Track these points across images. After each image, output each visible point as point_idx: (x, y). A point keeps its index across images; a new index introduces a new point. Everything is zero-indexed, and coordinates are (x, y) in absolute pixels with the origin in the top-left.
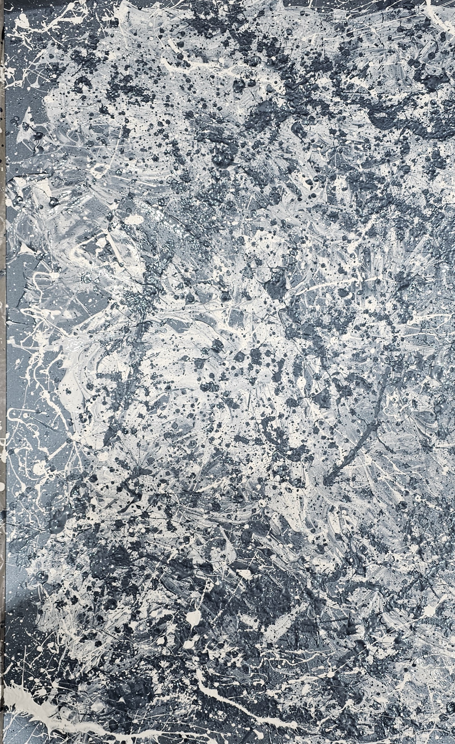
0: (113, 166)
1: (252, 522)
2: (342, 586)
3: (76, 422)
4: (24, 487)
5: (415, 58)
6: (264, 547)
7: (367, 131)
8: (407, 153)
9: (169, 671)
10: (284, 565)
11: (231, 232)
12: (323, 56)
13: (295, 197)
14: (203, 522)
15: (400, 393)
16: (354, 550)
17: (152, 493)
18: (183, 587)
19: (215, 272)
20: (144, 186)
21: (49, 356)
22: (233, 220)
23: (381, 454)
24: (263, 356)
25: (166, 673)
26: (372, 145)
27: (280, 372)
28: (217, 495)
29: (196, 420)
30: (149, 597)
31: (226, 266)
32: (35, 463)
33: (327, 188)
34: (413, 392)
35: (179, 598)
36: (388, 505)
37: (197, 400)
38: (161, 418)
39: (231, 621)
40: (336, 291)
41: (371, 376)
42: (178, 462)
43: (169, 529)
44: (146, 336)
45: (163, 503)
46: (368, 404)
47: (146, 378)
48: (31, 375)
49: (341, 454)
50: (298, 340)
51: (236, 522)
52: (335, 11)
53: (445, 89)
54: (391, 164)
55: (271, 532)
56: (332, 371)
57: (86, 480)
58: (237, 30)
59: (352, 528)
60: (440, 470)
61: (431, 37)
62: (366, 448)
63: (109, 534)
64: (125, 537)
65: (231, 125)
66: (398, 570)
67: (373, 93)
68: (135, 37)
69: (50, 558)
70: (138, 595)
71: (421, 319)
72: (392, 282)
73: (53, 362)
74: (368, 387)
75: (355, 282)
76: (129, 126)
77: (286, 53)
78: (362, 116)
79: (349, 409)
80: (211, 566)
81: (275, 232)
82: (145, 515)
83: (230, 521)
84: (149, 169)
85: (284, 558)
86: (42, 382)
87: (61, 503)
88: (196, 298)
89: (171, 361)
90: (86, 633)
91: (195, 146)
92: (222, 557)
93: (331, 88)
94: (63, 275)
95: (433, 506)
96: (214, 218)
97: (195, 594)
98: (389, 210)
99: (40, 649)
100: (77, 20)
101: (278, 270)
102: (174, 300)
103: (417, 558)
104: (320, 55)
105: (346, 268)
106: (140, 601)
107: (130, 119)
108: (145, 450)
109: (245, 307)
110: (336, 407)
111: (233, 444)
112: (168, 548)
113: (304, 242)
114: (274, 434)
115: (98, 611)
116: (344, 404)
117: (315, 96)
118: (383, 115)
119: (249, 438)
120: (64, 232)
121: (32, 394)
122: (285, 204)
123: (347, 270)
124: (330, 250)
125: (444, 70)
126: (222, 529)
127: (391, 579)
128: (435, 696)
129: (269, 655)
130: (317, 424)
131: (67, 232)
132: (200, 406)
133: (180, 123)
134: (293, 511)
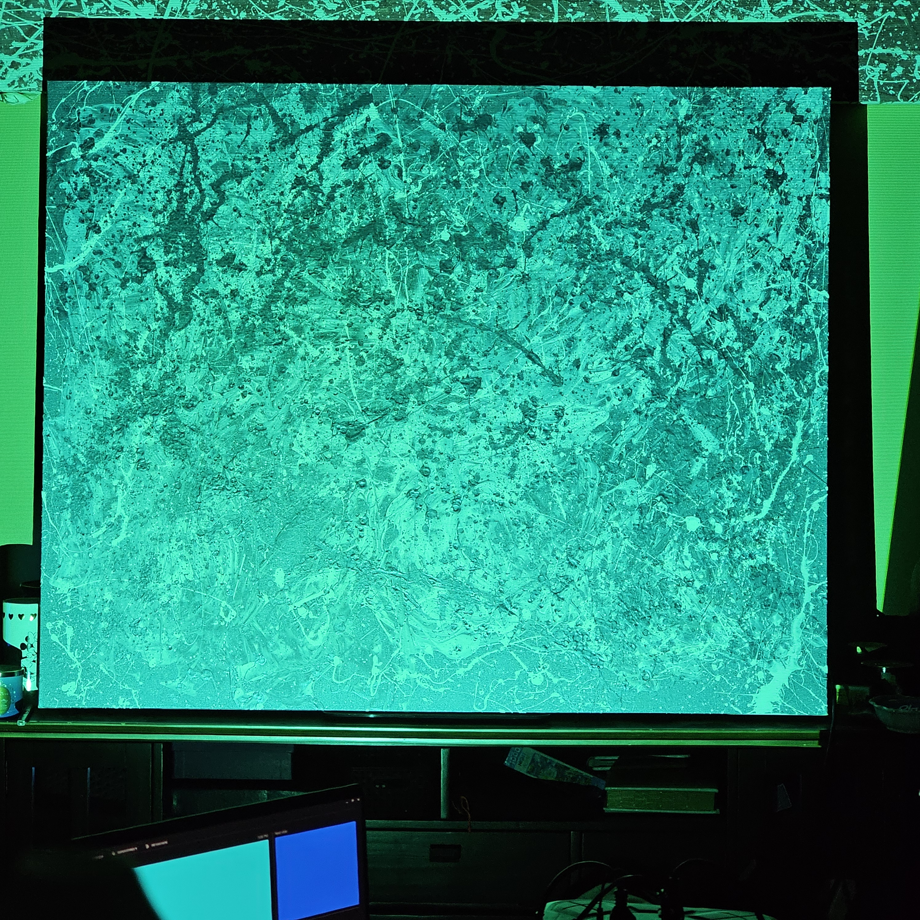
0: (223, 598)
1: (598, 462)
2: (665, 372)
3: (490, 642)
4: (555, 694)
5: (119, 282)
6: (624, 450)
8: (217, 292)
9: (744, 549)
10: (643, 430)
11: (293, 477)
12: (114, 377)
13: (259, 409)
14: (597, 513)
15: (467, 305)
16: (629, 357)
17: (566, 566)
18: (661, 534)
19: (335, 495)
20: (244, 566)
21: (419, 667)
22: (282, 474)
23: (530, 327)
24: (424, 447)
25: (746, 552)
26: (208, 328)
27: (441, 429)
28: (570, 498)
29: (491, 519)
30: (670, 569)
31: (328, 483)
32: (531, 683)
33: (251, 375)
34: (467, 292)
35: (673, 538)
36: (583, 321)
37: (469, 518)
38: (487, 555)
39: (697, 486)
40: (358, 369)
41: (448, 334)
42: (534, 539)
43: (603, 548)
44: (402, 568)
45: (576, 553)
46: (478, 338)
48: (440, 686)
49: (530, 368)
50: (409, 409)
51: (598, 478)
52: (67, 363)
53: (152, 252)
54: (228, 309)
55: (609, 443)
56: (442, 375)
57: (550, 632)
58: (83, 465)
59: (606, 359)
60: (548, 267)
61: (97, 266)
62: (524, 341)
63: (606, 609)
64: (609, 593)
65: (183, 474)
66: (649, 314)
67: (154, 326)
68: (89, 572)
69: (628, 669)
70: (668, 580)
71: (390, 281)
72: (351, 310)
73: (426, 664)
74: (459, 337)
75: (350, 349)
76: (182, 579)
77: (110, 416)
78: (176, 337)
79: (482, 358)
80: (642, 505)
81: (295, 431)
82: (587, 572)
83: (597, 485)
84: (227, 561)
85: (635, 430)
86: (447, 676)
87: (573, 658)
88: (362, 515)
89: (428, 543)
90: (704, 632)
91: (204, 512)
92: (632, 494)
93: (147, 370)
94: (336, 653)
95: (585, 275)
96: (279, 494)
97: (669, 523)
99: (718, 678)
100: (69, 632)
101: (334, 429)
102: (364, 538)
103: (637, 294)
104: (112, 381)
105: (334, 357)
106: (674, 578)
107: (174, 580)
108: (521, 572)
109: (373, 464)
110: (480, 371)
111: (516, 481)
112: (622, 549)
113: (306, 402)
114: (508, 437)
115: (682, 620)
116: (478, 363)
117: (155, 386)
118: (177, 315)
119: (511, 463)
120: (291, 651)
121: (459, 686)
122: (266, 420)
123: (336, 357)
124: (315, 375)
125: (132, 253)
126: (604, 494)
127: (658, 321)
128: (774, 282)
129: (732, 448)
130: (498, 392)
131: (291, 647)
132: (476, 514)
133: (179, 528)
134: (588, 419)
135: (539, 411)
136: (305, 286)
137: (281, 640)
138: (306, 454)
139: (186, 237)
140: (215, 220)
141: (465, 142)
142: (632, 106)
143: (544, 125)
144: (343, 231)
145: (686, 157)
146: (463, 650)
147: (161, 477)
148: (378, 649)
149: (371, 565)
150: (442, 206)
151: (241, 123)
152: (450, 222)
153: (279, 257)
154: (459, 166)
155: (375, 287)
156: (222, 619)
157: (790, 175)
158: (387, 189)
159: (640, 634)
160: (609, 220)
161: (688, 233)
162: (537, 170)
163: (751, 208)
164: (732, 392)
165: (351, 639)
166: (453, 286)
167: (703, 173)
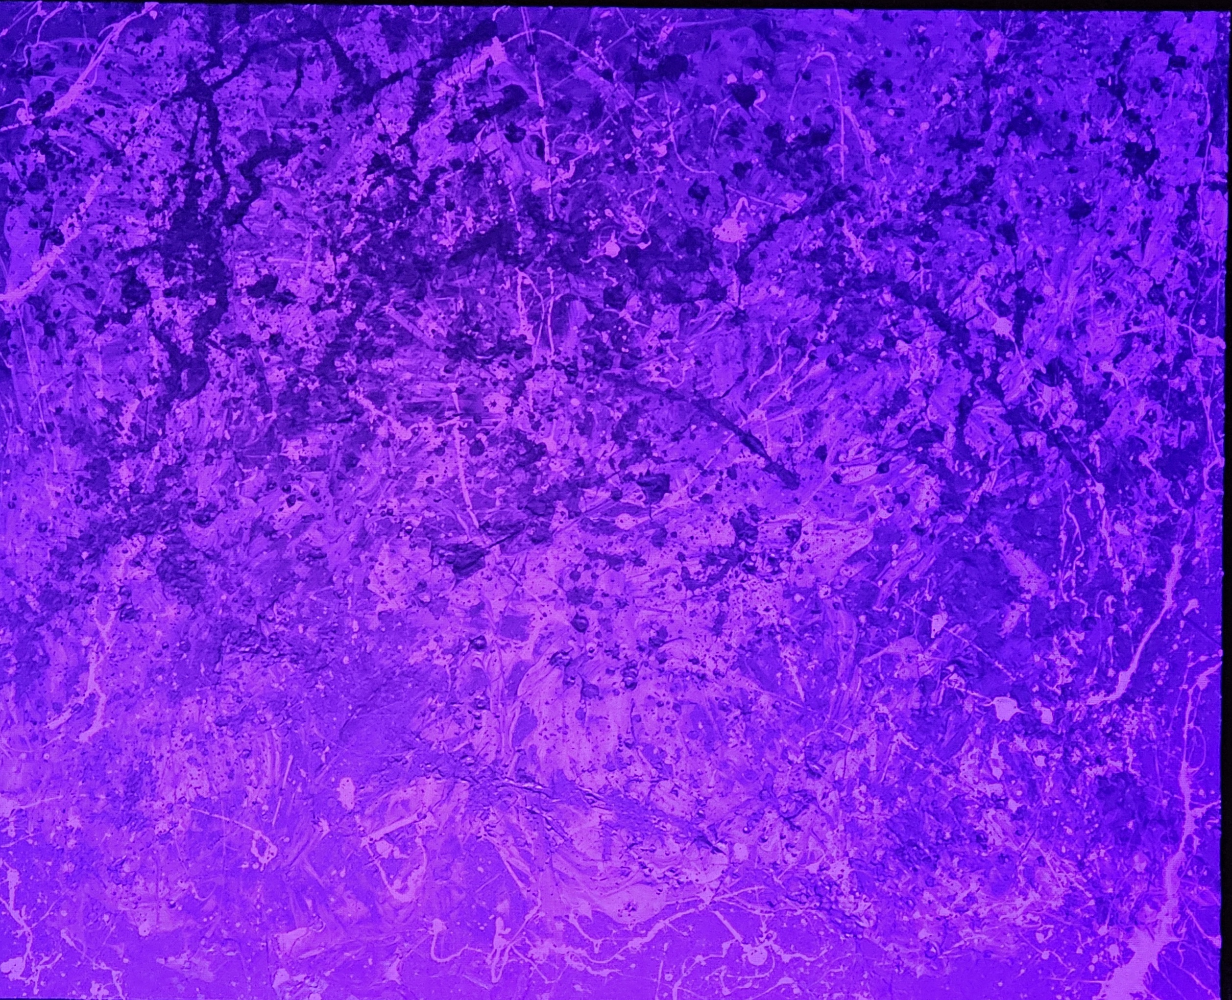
0: (257, 825)
1: (856, 610)
2: (961, 466)
3: (682, 895)
4: (786, 979)
5: (93, 321)
6: (896, 591)
7: (210, 402)
8: (249, 338)
9: (1088, 749)
10: (926, 559)
11: (369, 633)
12: (83, 473)
13: (314, 524)
14: (854, 690)
15: (647, 360)
16: (905, 442)
17: (803, 774)
18: (956, 724)
19: (436, 662)
20: (290, 775)
21: (570, 937)
22: (350, 628)
23: (747, 395)
24: (578, 584)
25: (1091, 753)
26: (233, 395)
27: (606, 556)
28: (810, 666)
29: (685, 699)
30: (970, 780)
31: (426, 643)
32: (747, 962)
33: (302, 471)
34: (647, 338)
35: (974, 730)
36: (831, 385)
37: (650, 697)
38: (679, 757)
39: (1012, 648)
40: (473, 460)
41: (617, 405)
42: (753, 731)
43: (863, 746)
46: (665, 411)
47: (612, 780)
48: (601, 967)
49: (747, 459)
50: (555, 524)
51: (855, 635)
52: (9, 451)
53: (145, 274)
54: (266, 364)
55: (872, 579)
56: (608, 470)
57: (777, 881)
58: (35, 613)
59: (868, 445)
60: (777, 300)
61: (58, 295)
62: (737, 417)
63: (867, 843)
64: (872, 818)
65: (193, 628)
66: (937, 374)
67: (148, 391)
68: (44, 783)
70: (967, 798)
71: (524, 322)
72: (462, 367)
73: (581, 931)
74: (635, 411)
75: (460, 429)
76: (191, 795)
77: (76, 534)
78: (182, 410)
79: (672, 444)
80: (924, 678)
81: (372, 559)
82: (838, 785)
83: (853, 646)
84: (263, 767)
85: (914, 558)
86: (612, 950)
87: (814, 922)
89: (584, 739)
90: (1023, 883)
91: (226, 688)
92: (910, 661)
93: (136, 462)
96: (346, 660)
97: (968, 707)
98: (343, 369)
100: (13, 878)
101: (435, 556)
102: (482, 731)
103: (917, 343)
104: (81, 479)
105: (436, 442)
106: (976, 794)
107: (179, 796)
108: (733, 784)
109: (496, 612)
110: (669, 465)
111: (725, 638)
112: (894, 747)
113: (390, 513)
114: (712, 569)
115: (989, 861)
116: (664, 452)
117: (148, 486)
118: (184, 375)
119: (717, 611)
120: (365, 909)
121: (633, 966)
122: (326, 542)
123: (438, 441)
124: (405, 469)
125: (113, 275)
126: (865, 660)
127: (951, 385)
128: (1137, 323)
129: (1068, 588)
130: (696, 498)
131: (366, 904)
132: (661, 692)
133: (187, 713)
134: (838, 541)
135: (762, 528)
136: (388, 329)
137: (349, 892)
138: (391, 596)
139: (199, 251)
140: (246, 224)
141: (645, 99)
142: (911, 42)
143: (771, 71)
144: (448, 242)
145: (997, 122)
146: (639, 909)
147: (159, 632)
148: (503, 907)
149: (494, 772)
150: (608, 202)
151: (288, 69)
152: (620, 228)
153: (347, 282)
154: (634, 138)
155: (502, 330)
156: (256, 860)
157: (1164, 152)
158: (520, 172)
159: (920, 882)
160: (873, 224)
161: (1000, 245)
162: (760, 144)
163: (1101, 206)
164: (1069, 499)
165: (460, 892)
166: (624, 331)
167: (1025, 149)
